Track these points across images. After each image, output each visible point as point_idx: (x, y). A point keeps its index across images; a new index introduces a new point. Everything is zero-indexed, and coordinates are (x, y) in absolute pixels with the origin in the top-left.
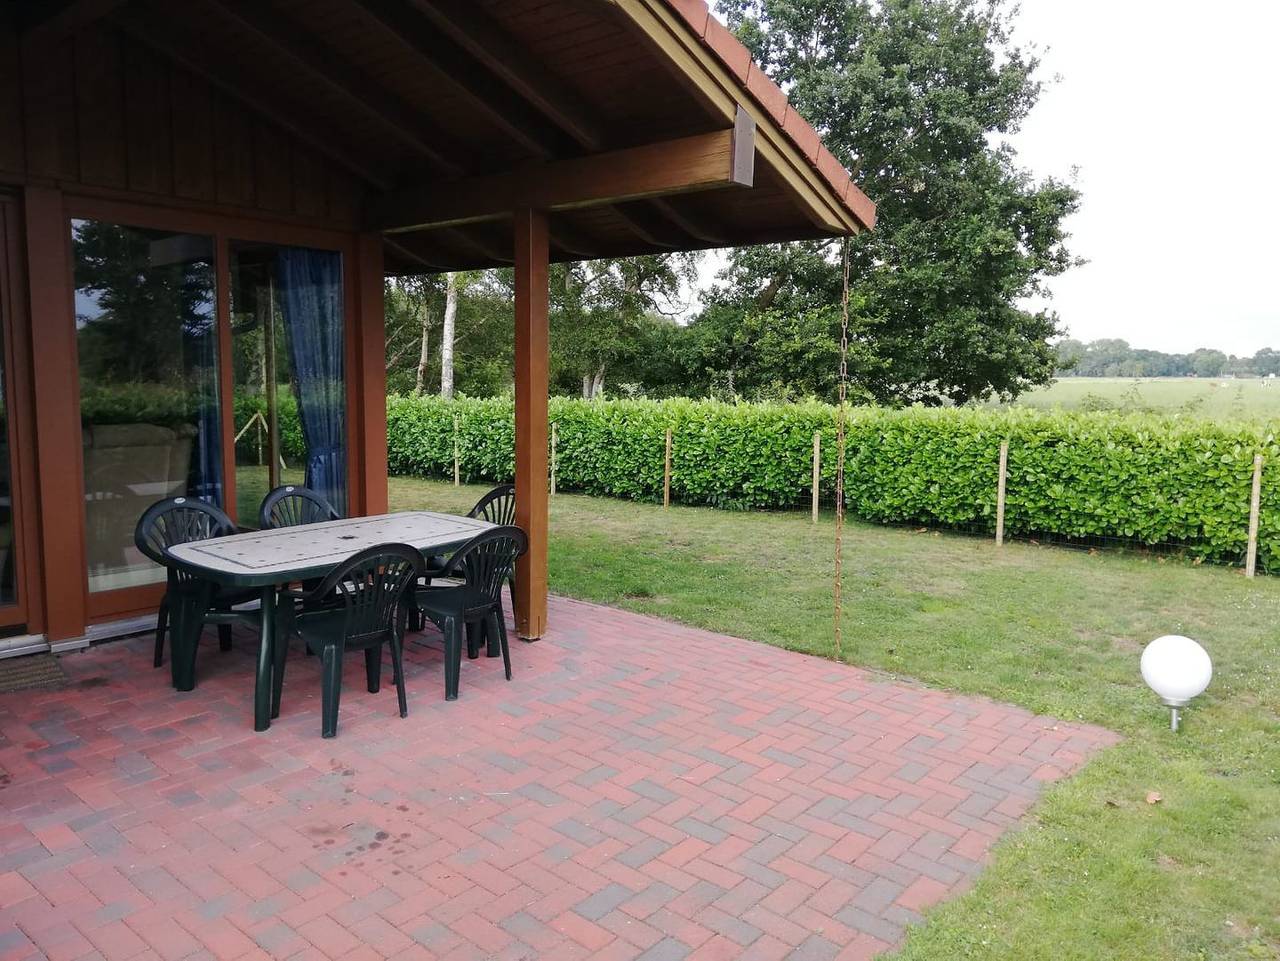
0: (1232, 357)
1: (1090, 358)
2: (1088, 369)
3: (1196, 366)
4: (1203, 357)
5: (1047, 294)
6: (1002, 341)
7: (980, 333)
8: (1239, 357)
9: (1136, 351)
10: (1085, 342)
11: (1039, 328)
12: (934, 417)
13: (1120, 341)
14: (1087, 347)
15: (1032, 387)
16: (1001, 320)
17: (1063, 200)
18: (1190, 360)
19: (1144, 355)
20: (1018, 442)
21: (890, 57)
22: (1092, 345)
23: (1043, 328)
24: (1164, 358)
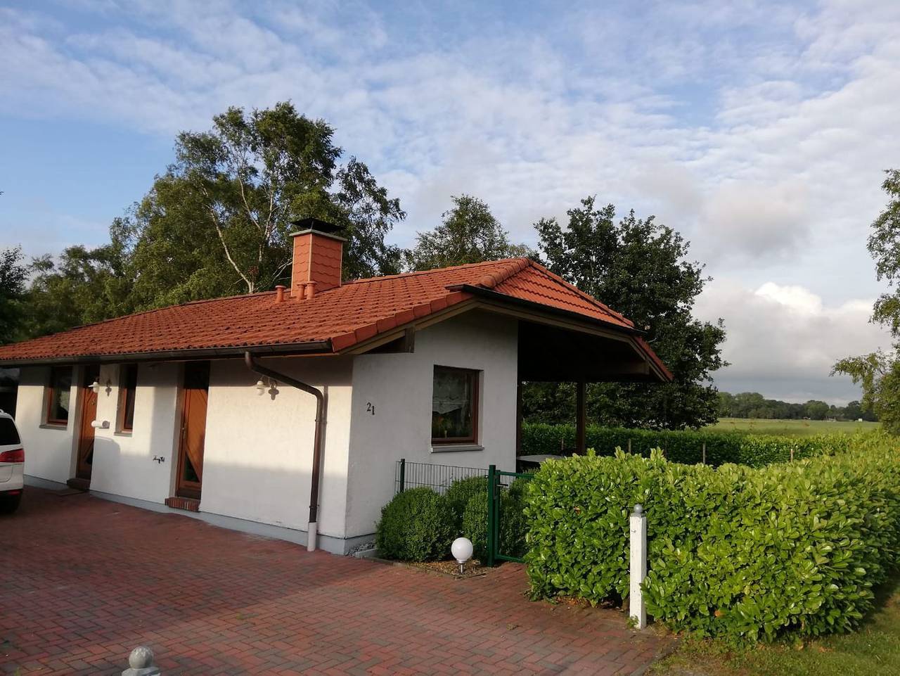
0: (833, 406)
1: (737, 405)
2: (736, 412)
3: (809, 411)
4: (813, 406)
5: (710, 379)
6: (691, 401)
7: (680, 396)
8: (837, 406)
9: (767, 401)
10: (733, 394)
11: (709, 394)
12: (677, 434)
13: (757, 394)
14: (735, 397)
15: (707, 424)
16: (689, 390)
17: (717, 335)
18: (805, 407)
19: (773, 404)
20: (709, 444)
21: (633, 269)
22: (739, 396)
23: (711, 395)
24: (787, 406)
